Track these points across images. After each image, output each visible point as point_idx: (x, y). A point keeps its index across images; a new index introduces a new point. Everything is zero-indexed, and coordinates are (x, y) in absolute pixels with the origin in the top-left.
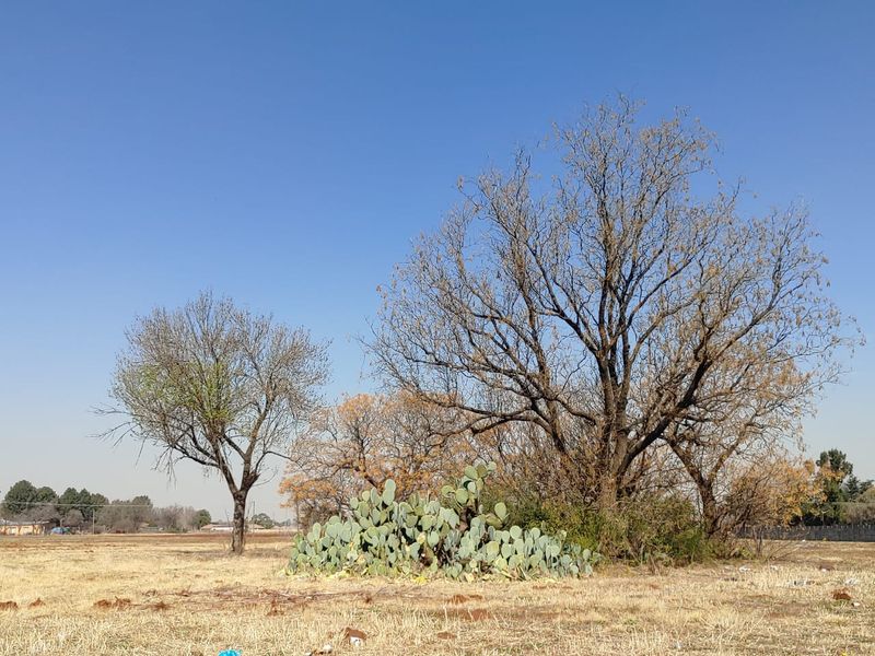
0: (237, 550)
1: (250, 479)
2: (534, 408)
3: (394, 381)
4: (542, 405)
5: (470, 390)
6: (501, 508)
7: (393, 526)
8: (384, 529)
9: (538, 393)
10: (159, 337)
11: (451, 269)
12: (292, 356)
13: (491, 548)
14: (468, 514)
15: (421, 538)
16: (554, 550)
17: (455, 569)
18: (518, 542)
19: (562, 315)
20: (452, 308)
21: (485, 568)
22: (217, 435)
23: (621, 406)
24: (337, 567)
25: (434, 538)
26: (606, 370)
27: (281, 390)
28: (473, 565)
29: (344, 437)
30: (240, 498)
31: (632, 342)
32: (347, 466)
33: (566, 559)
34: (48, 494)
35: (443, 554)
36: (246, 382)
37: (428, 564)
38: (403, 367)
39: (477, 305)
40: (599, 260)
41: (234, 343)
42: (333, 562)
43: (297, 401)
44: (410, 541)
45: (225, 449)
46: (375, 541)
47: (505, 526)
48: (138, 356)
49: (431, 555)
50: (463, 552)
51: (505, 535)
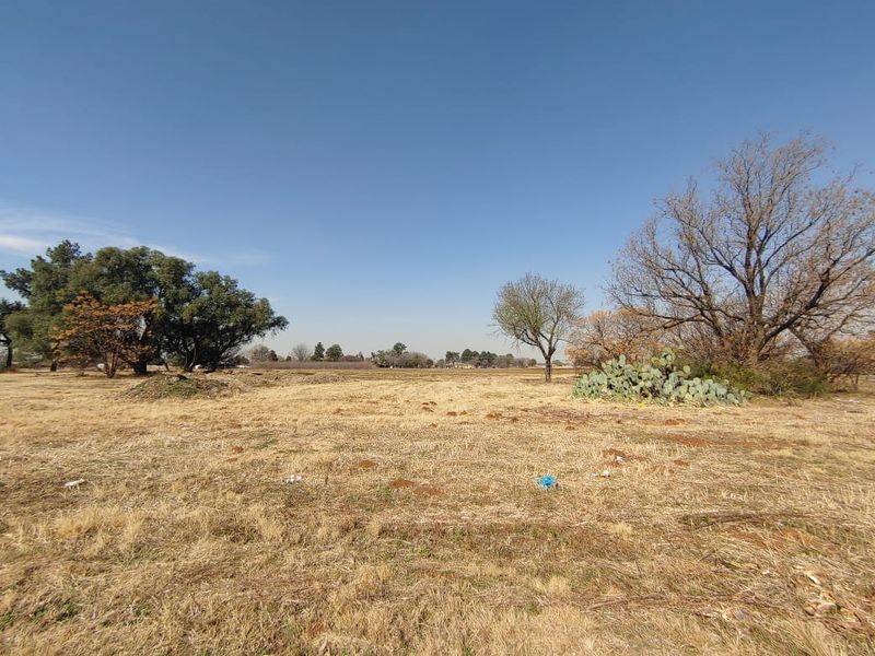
0: (548, 380)
1: (552, 351)
2: (703, 314)
3: (619, 306)
4: (706, 313)
5: (662, 307)
6: (687, 369)
7: (625, 377)
8: (621, 379)
9: (705, 307)
10: (510, 294)
11: (649, 247)
12: (568, 296)
13: (683, 389)
14: (667, 372)
15: (641, 384)
16: (723, 391)
17: (663, 400)
18: (699, 387)
19: (721, 263)
20: (652, 267)
21: (680, 400)
22: (536, 332)
23: (760, 310)
24: (598, 396)
25: (649, 384)
26: (750, 293)
27: (564, 310)
28: (673, 398)
29: (593, 331)
30: (548, 358)
31: (766, 273)
32: (596, 343)
33: (730, 396)
34: (476, 354)
35: (655, 392)
36: (547, 308)
37: (646, 396)
38: (624, 298)
39: (663, 263)
40: (744, 229)
41: (541, 294)
42: (595, 393)
43: (570, 316)
44: (635, 384)
45: (541, 339)
46: (616, 384)
47: (689, 378)
48: (502, 302)
49: (647, 392)
50: (666, 391)
51: (690, 383)
